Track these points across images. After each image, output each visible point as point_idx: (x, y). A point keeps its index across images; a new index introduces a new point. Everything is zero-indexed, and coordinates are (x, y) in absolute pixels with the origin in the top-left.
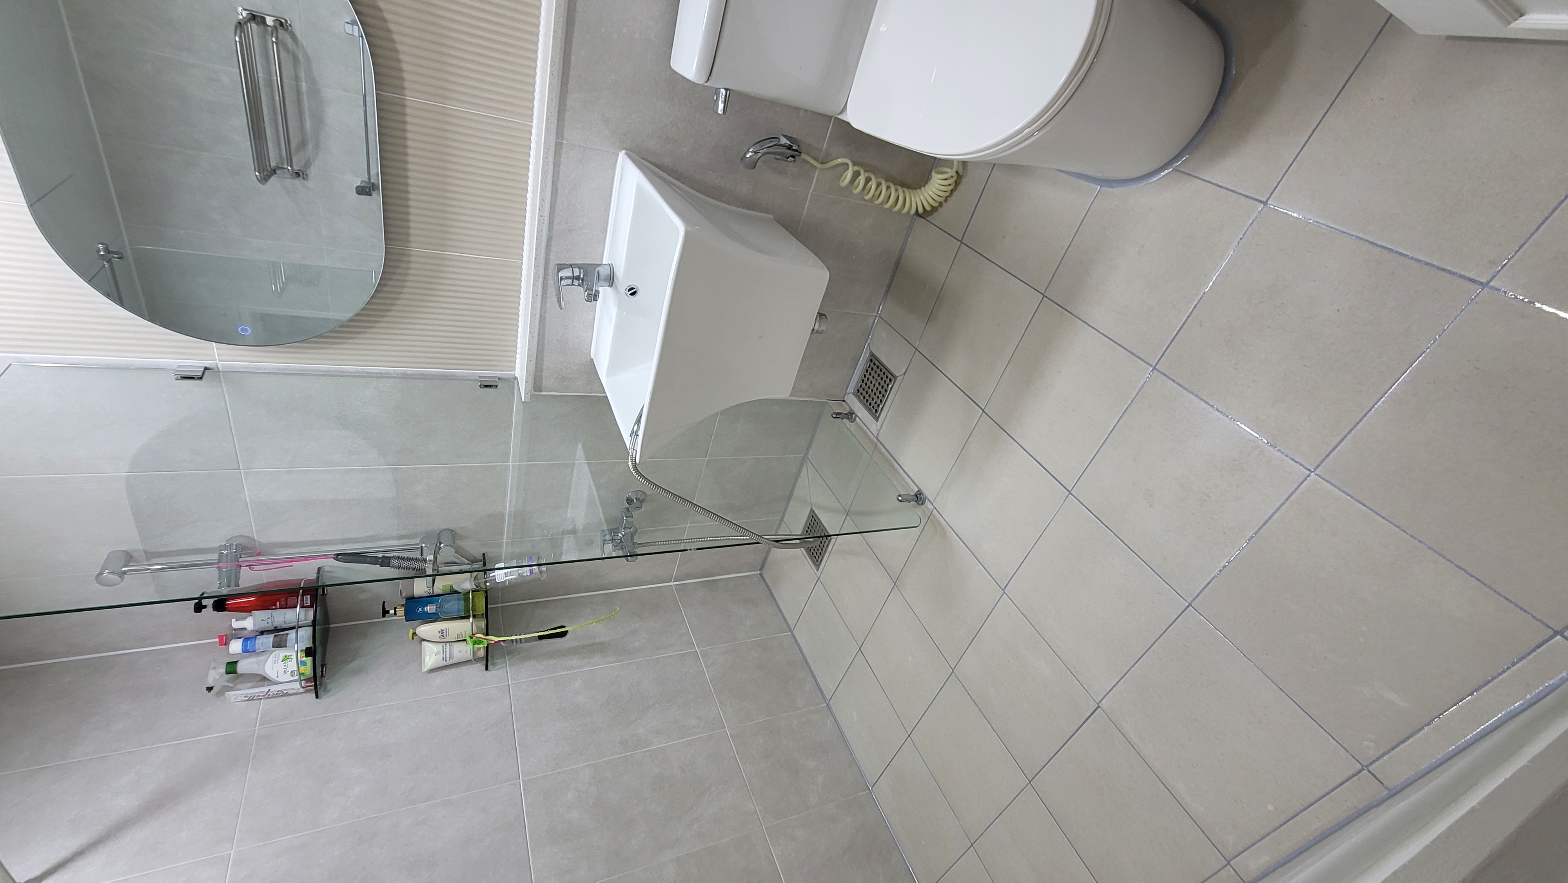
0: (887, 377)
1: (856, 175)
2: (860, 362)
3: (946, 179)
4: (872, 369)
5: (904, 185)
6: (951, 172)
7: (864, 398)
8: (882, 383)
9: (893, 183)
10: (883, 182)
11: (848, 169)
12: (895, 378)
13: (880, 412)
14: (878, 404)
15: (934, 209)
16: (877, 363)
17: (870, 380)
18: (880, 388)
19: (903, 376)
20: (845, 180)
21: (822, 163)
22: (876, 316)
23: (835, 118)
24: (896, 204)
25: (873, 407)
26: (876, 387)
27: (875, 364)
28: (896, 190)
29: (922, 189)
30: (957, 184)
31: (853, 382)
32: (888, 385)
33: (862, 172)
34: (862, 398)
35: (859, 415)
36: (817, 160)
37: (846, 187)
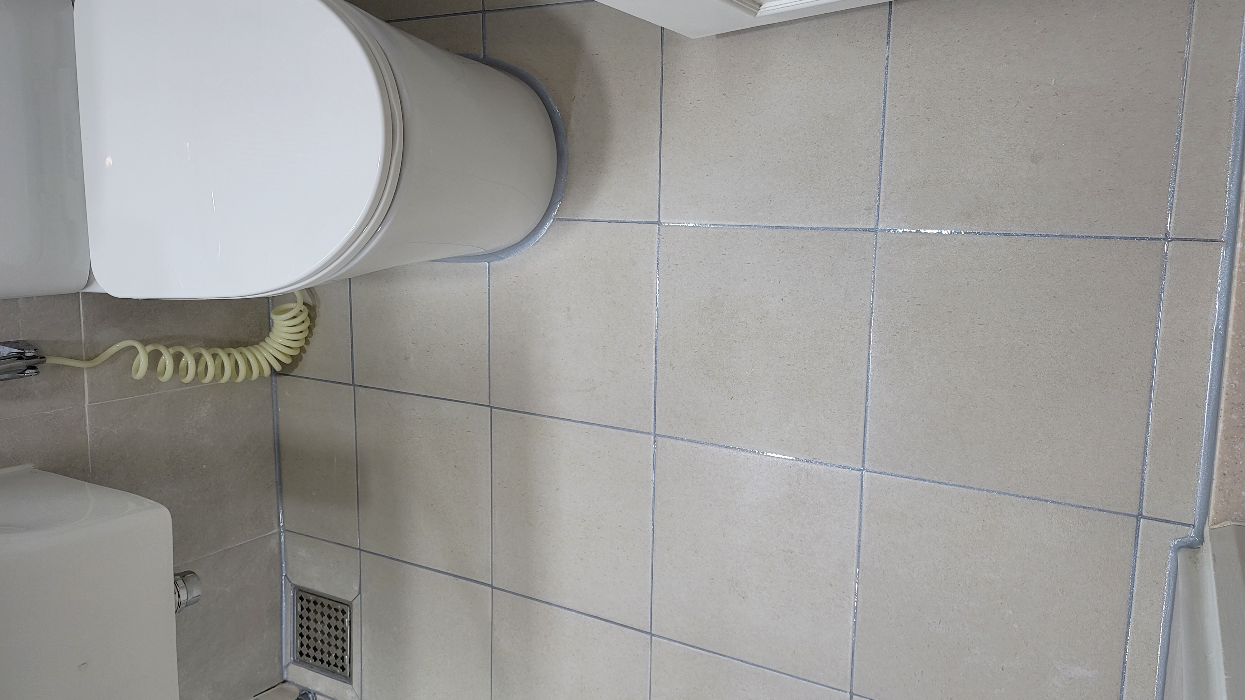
0: (336, 610)
1: (155, 358)
2: (284, 609)
3: (294, 317)
4: (308, 610)
5: (237, 344)
6: (296, 307)
7: (315, 659)
8: (333, 622)
9: (220, 348)
10: (204, 352)
11: (138, 353)
12: (349, 605)
13: (350, 667)
14: (340, 656)
15: (296, 360)
16: (311, 598)
17: (312, 627)
18: (333, 632)
19: (360, 595)
20: (140, 369)
21: (89, 359)
22: (280, 532)
23: (82, 293)
24: (238, 374)
25: (336, 665)
26: (326, 633)
27: (308, 601)
28: (229, 355)
29: (267, 340)
30: (312, 317)
31: (286, 644)
32: (343, 621)
33: (163, 350)
34: (311, 661)
35: (318, 689)
36: (78, 358)
37: (146, 376)
